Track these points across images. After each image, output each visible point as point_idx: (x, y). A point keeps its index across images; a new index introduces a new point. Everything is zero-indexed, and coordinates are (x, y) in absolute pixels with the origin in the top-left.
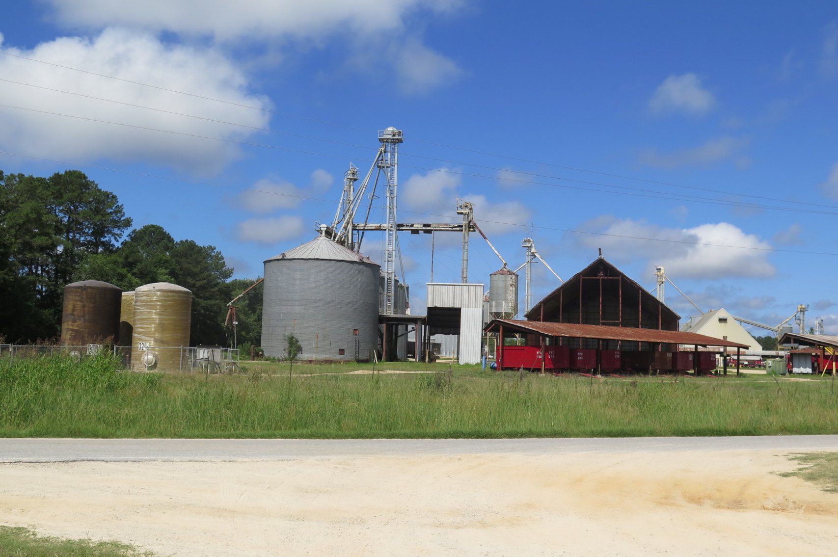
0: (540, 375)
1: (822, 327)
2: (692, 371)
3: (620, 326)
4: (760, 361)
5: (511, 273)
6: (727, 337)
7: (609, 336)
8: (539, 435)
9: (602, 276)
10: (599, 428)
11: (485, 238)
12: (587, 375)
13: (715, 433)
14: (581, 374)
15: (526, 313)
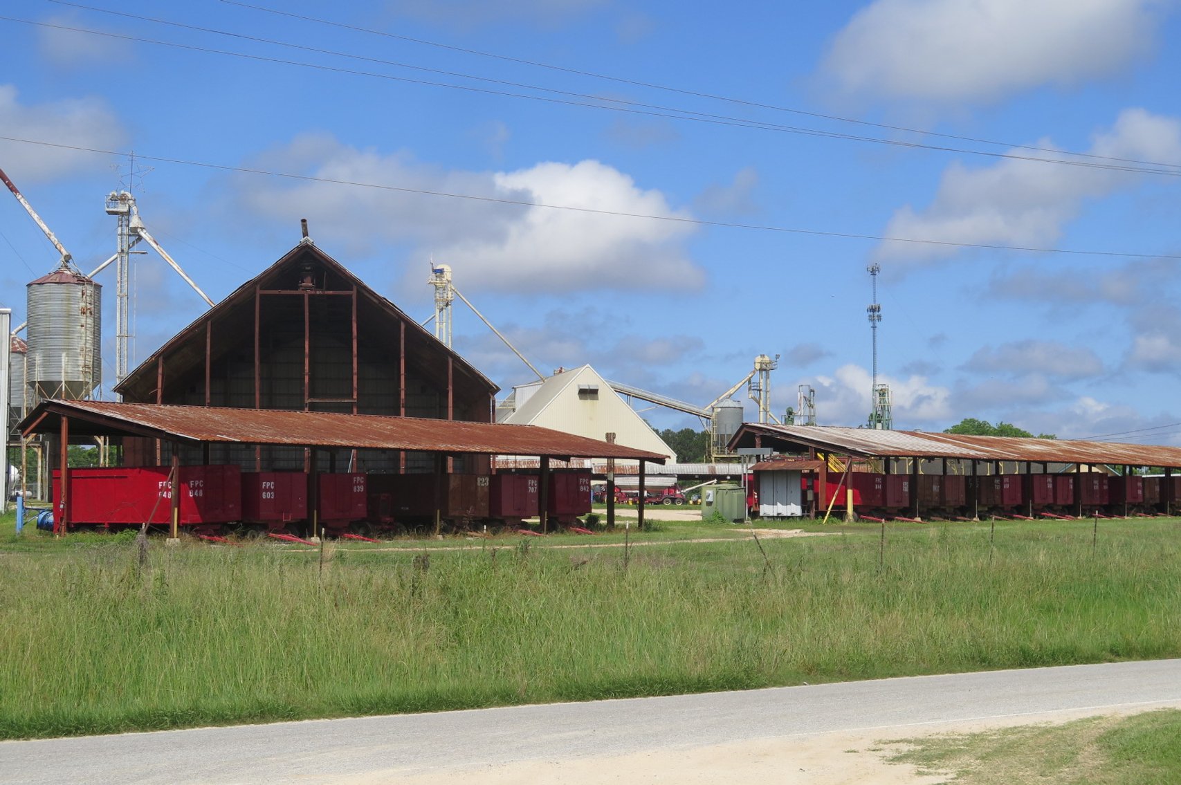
0: (169, 541)
1: (811, 406)
2: (536, 520)
3: (355, 410)
4: (674, 487)
5: (81, 281)
6: (614, 434)
7: (337, 437)
8: (220, 719)
9: (310, 288)
10: (370, 690)
11: (13, 189)
12: (285, 536)
13: (657, 686)
14: (271, 534)
15: (118, 382)
